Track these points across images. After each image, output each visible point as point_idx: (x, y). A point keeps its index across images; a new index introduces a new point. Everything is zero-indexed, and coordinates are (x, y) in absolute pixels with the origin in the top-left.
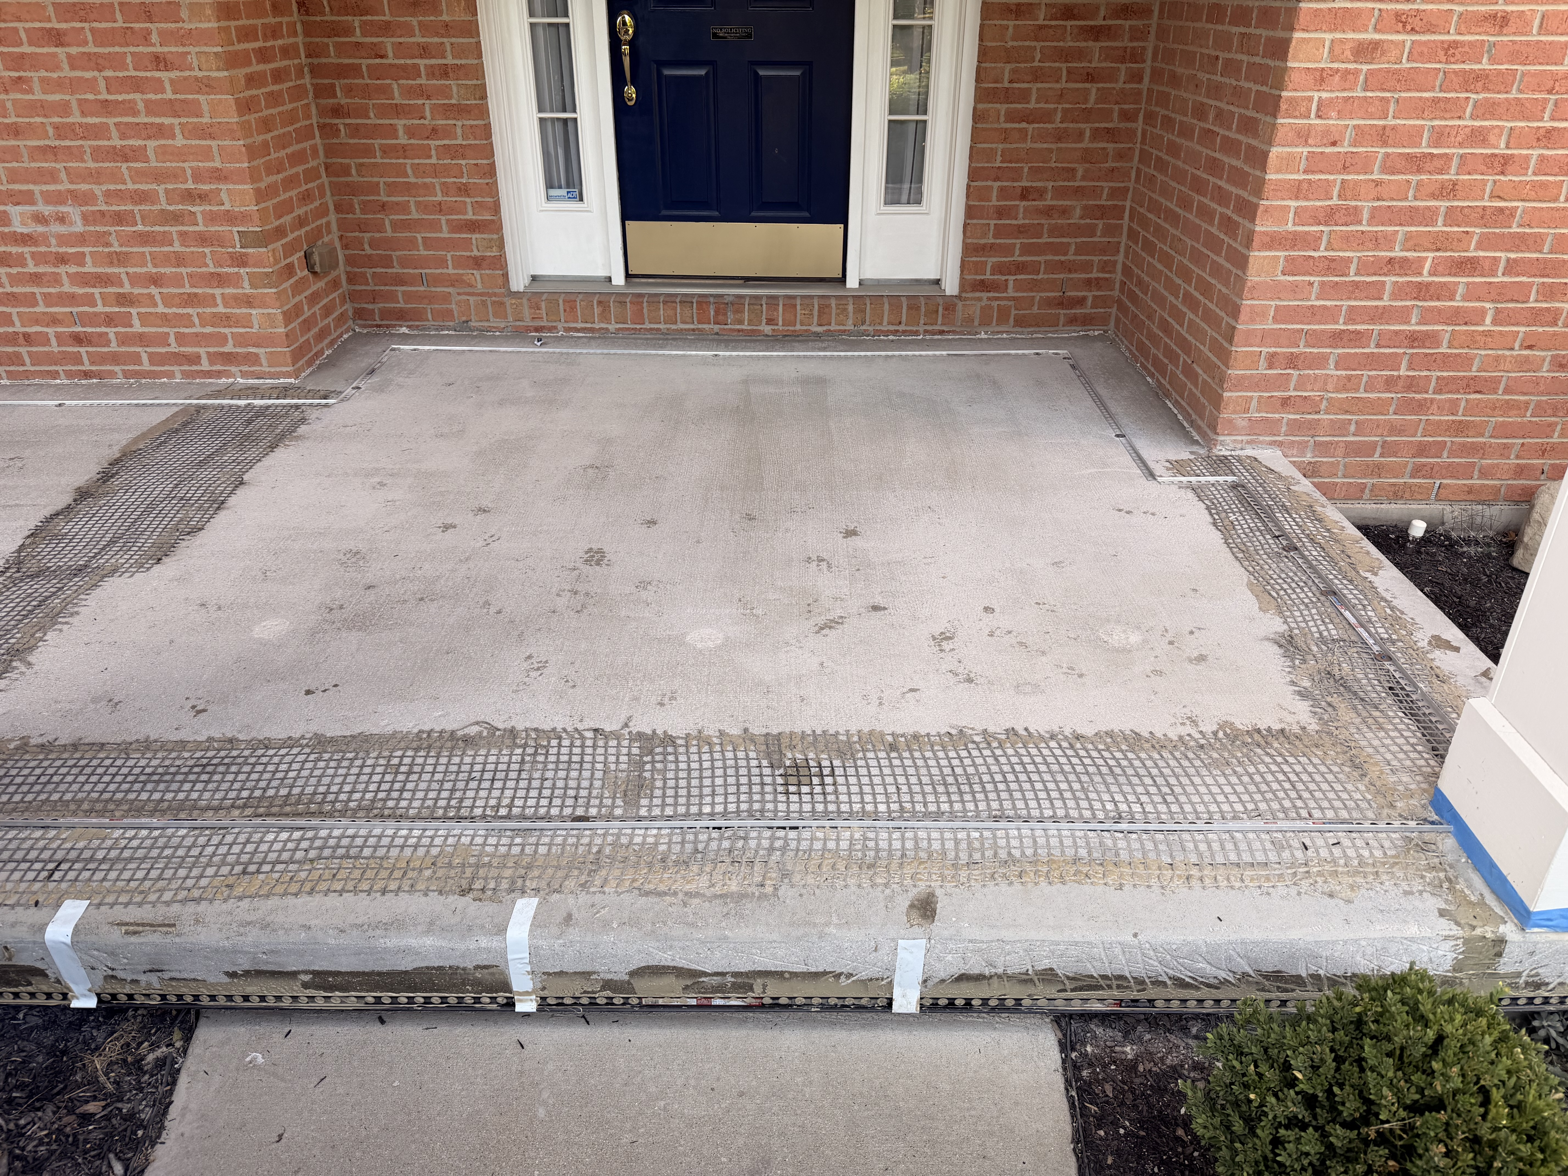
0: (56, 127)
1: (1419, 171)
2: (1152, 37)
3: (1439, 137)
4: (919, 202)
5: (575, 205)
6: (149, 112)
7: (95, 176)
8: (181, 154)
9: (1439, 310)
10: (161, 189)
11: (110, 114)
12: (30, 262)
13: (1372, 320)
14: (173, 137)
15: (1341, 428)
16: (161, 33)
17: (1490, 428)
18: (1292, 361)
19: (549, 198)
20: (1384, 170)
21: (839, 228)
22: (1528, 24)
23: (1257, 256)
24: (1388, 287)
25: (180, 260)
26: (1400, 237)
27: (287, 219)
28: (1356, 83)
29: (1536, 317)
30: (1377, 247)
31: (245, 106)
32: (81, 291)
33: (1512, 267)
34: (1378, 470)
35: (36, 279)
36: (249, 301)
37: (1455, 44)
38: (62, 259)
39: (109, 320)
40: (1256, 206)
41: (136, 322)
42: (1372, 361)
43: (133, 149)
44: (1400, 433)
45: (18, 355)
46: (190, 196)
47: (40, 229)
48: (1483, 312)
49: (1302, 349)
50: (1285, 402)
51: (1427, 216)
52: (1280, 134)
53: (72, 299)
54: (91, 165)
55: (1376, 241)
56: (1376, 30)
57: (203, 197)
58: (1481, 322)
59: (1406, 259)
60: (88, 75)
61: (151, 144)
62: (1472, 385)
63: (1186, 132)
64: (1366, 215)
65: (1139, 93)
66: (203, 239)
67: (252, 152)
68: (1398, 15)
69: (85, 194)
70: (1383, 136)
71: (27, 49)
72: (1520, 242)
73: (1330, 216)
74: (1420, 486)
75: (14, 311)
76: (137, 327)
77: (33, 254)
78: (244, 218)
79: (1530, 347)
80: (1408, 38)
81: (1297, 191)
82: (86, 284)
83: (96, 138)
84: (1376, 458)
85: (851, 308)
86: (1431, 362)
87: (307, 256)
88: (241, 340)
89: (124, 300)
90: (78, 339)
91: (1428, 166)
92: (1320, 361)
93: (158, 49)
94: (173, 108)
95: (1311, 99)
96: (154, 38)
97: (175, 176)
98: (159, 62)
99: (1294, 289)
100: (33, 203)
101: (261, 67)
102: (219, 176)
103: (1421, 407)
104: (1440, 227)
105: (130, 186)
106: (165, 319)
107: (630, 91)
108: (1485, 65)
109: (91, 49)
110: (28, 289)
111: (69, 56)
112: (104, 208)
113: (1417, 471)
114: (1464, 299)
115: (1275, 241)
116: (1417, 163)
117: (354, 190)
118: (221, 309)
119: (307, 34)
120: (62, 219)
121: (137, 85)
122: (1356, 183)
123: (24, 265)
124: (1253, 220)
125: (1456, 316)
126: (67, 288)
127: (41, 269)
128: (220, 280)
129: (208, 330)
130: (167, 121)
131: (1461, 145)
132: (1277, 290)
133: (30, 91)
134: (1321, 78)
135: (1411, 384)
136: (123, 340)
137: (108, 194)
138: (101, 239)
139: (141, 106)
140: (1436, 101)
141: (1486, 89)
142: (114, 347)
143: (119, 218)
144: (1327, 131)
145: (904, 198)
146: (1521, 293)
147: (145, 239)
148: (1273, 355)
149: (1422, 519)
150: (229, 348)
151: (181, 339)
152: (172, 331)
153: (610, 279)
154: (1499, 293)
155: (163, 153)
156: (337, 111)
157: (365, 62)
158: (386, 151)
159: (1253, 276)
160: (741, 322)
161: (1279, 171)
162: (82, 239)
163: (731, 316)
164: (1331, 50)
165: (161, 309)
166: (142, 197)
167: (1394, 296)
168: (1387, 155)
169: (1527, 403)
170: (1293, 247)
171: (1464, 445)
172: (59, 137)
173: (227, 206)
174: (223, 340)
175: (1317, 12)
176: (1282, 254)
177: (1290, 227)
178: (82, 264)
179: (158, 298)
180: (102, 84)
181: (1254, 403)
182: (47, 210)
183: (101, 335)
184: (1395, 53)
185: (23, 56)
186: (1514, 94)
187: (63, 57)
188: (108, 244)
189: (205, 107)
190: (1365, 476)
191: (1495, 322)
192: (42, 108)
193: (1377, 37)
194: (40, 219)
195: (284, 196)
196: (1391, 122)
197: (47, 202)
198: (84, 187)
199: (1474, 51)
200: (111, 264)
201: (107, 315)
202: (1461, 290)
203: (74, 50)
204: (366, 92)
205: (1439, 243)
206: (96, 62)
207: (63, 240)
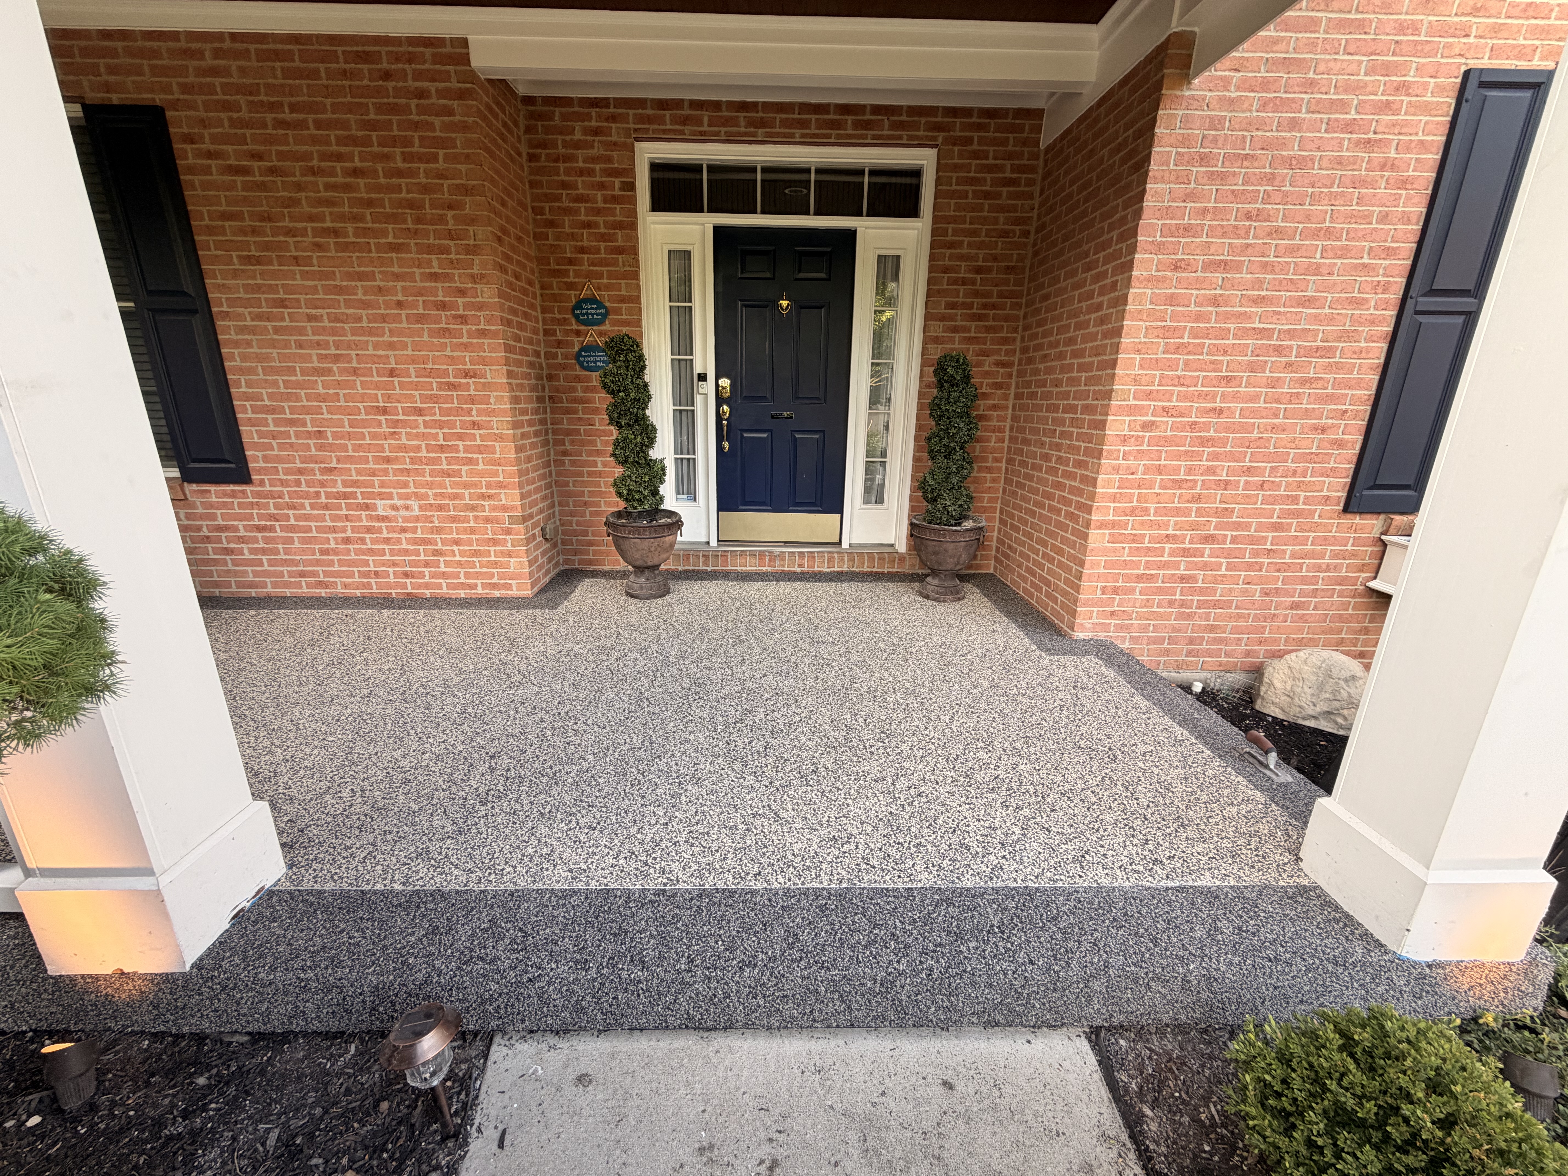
0: (411, 458)
1: (1180, 488)
2: (1009, 420)
3: (1190, 471)
4: (881, 502)
5: (693, 503)
6: (465, 451)
7: (430, 485)
8: (481, 474)
9: (1196, 563)
10: (467, 492)
11: (443, 452)
12: (385, 531)
13: (1159, 568)
14: (478, 464)
15: (1145, 629)
16: (477, 410)
17: (1229, 629)
18: (1115, 591)
19: (677, 500)
20: (1161, 487)
21: (838, 516)
22: (1233, 413)
23: (1093, 533)
24: (1167, 550)
25: (472, 531)
26: (1172, 523)
27: (535, 509)
28: (1143, 442)
29: (1250, 567)
30: (1159, 528)
31: (519, 449)
32: (412, 548)
33: (1234, 540)
34: (1167, 653)
35: (387, 541)
36: (509, 555)
37: (1195, 423)
38: (404, 530)
39: (427, 564)
40: (1091, 506)
41: (442, 565)
42: (1160, 591)
43: (453, 471)
44: (1178, 631)
45: (369, 584)
46: (483, 497)
47: (394, 513)
48: (1221, 564)
49: (1120, 584)
50: (1113, 613)
51: (1186, 512)
52: (1103, 469)
53: (406, 552)
54: (428, 478)
55: (1159, 525)
56: (1153, 415)
57: (490, 497)
58: (1220, 570)
59: (1175, 535)
60: (434, 431)
61: (464, 468)
62: (1216, 604)
63: (1037, 468)
64: (1152, 511)
65: (1003, 448)
66: (487, 520)
67: (521, 473)
68: (1164, 408)
69: (422, 494)
70: (1159, 470)
71: (401, 417)
72: (1237, 526)
73: (1133, 512)
74: (1191, 662)
75: (371, 558)
76: (442, 568)
77: (387, 527)
78: (513, 508)
79: (1248, 583)
80: (1170, 420)
81: (1114, 498)
82: (416, 544)
83: (433, 464)
84: (1165, 645)
85: (846, 559)
86: (1193, 591)
87: (543, 530)
88: (502, 576)
89: (437, 553)
90: (406, 575)
91: (1184, 486)
92: (1132, 591)
93: (475, 418)
94: (479, 450)
95: (1119, 450)
96: (474, 412)
97: (475, 485)
98: (475, 425)
99: (1115, 550)
100: (392, 499)
101: (529, 429)
102: (501, 486)
103: (1189, 616)
104: (1193, 518)
105: (449, 490)
106: (460, 564)
107: (726, 445)
108: (1212, 433)
109: (438, 417)
110: (381, 547)
111: (424, 421)
112: (433, 502)
113: (1189, 653)
114: (1209, 557)
115: (1102, 525)
116: (1178, 484)
117: (570, 494)
118: (493, 558)
119: (552, 413)
120: (407, 508)
121: (461, 437)
122: (1146, 494)
123: (381, 533)
124: (1090, 513)
125: (1205, 566)
126: (404, 546)
127: (390, 535)
128: (495, 542)
129: (484, 570)
130: (475, 456)
131: (1202, 475)
132: (1105, 552)
133: (400, 439)
134: (1124, 440)
135: (1183, 604)
136: (433, 576)
137: (435, 495)
138: (429, 520)
139: (461, 448)
140: (1187, 452)
141: (1213, 446)
142: (427, 579)
143: (440, 508)
144: (1128, 468)
145: (874, 500)
146: (1242, 553)
147: (454, 519)
148: (1105, 587)
149: (1200, 681)
150: (495, 580)
151: (467, 575)
152: (462, 571)
153: (708, 543)
154: (1229, 554)
155: (470, 473)
156: (565, 453)
157: (582, 428)
158: (590, 474)
159: (1091, 544)
160: (783, 566)
161: (1104, 487)
162: (417, 519)
163: (777, 562)
164: (1129, 425)
165: (458, 558)
166: (456, 497)
167: (1170, 555)
168: (1162, 480)
169: (1249, 615)
170: (1113, 528)
171: (1215, 638)
172: (412, 464)
173: (504, 502)
174: (492, 576)
175: (1120, 406)
176: (1107, 532)
177: (1111, 517)
178: (415, 533)
179: (457, 552)
180: (441, 436)
181: (1095, 614)
182: (398, 503)
183: (420, 572)
184: (1163, 427)
185: (398, 421)
186: (1228, 449)
187: (421, 422)
188: (432, 522)
189: (498, 449)
190: (1160, 656)
191: (1227, 570)
192: (404, 448)
193: (1153, 419)
194: (395, 508)
195: (534, 497)
196: (1163, 462)
197: (400, 499)
198: (422, 491)
199: (1206, 427)
200: (432, 533)
201: (426, 561)
202: (1207, 552)
203: (427, 418)
204: (583, 443)
205: (1194, 526)
206: (440, 425)
207: (406, 519)
